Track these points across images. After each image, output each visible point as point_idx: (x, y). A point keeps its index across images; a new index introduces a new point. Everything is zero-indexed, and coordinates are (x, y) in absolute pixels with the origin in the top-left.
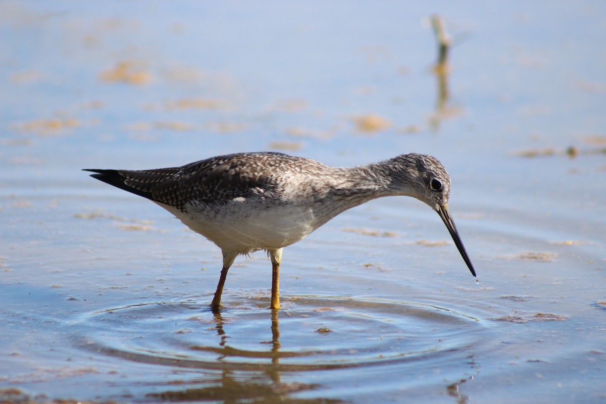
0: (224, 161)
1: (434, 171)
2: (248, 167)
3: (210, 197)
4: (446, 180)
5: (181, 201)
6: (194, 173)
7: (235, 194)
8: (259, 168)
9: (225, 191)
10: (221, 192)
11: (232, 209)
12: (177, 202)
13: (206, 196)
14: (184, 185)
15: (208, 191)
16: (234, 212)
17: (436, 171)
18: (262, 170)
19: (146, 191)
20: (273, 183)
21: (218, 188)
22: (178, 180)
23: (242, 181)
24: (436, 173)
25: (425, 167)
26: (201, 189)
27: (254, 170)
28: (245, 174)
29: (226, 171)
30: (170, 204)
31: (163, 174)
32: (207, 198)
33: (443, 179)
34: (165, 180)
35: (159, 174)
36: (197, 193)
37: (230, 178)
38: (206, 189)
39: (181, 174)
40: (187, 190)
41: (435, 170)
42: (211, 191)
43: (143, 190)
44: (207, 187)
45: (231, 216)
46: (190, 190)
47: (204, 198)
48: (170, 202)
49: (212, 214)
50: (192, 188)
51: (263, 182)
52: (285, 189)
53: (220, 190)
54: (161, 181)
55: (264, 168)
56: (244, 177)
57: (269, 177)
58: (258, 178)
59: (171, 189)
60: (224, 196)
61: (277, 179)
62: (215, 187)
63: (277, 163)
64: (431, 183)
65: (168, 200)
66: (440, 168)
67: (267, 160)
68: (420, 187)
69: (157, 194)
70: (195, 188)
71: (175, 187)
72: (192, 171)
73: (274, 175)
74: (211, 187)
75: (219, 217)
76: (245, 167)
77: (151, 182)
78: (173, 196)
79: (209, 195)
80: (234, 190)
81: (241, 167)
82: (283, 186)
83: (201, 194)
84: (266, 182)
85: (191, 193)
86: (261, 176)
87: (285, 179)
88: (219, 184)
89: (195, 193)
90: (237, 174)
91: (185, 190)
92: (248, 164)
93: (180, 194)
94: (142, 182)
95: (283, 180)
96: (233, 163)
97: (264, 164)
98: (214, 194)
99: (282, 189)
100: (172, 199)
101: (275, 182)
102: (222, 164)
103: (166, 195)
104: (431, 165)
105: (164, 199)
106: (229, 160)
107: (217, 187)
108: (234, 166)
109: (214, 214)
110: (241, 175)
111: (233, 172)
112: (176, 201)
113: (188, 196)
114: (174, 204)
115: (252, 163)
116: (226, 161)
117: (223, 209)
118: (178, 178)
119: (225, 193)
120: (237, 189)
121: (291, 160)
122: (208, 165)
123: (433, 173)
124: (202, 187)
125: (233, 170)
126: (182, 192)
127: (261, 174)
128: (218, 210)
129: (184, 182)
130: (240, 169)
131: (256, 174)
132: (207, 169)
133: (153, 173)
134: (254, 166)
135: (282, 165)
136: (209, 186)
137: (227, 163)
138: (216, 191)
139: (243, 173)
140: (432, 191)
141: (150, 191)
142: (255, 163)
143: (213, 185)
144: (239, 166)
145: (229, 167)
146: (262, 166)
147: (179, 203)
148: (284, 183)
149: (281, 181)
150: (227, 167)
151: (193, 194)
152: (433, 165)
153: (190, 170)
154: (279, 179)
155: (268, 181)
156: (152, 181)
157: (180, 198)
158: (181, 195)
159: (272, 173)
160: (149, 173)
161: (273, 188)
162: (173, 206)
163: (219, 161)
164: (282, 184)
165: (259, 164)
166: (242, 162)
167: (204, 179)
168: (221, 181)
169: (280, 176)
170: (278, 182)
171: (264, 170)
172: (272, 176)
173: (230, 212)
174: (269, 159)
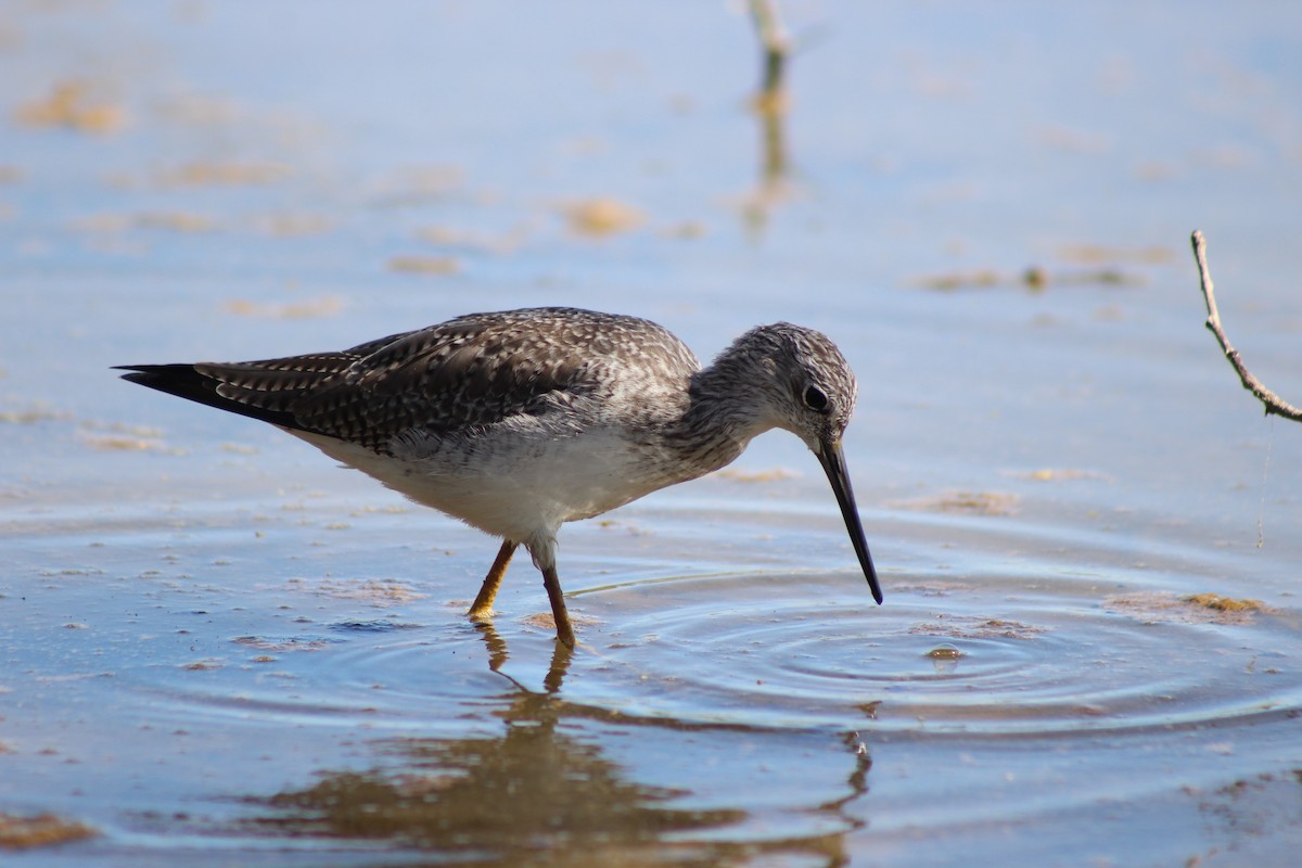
0: (464, 336)
1: (814, 369)
2: (527, 348)
3: (444, 418)
4: (838, 392)
5: (374, 429)
6: (394, 366)
7: (506, 410)
8: (552, 350)
9: (480, 403)
10: (471, 406)
11: (504, 440)
12: (362, 432)
13: (436, 415)
14: (376, 394)
15: (438, 406)
16: (509, 448)
17: (818, 370)
18: (560, 353)
19: (277, 410)
20: (590, 380)
21: (463, 397)
22: (359, 383)
23: (519, 379)
24: (818, 374)
25: (798, 357)
26: (422, 403)
27: (542, 355)
28: (525, 365)
29: (479, 360)
30: (343, 436)
31: (312, 370)
32: (437, 422)
33: (832, 388)
34: (322, 384)
35: (299, 369)
36: (412, 410)
37: (492, 376)
38: (434, 401)
39: (360, 369)
40: (386, 405)
41: (817, 366)
42: (447, 406)
43: (269, 409)
44: (435, 396)
45: (501, 455)
46: (393, 404)
47: (431, 421)
48: (344, 433)
49: (459, 455)
50: (399, 400)
51: (570, 379)
52: (613, 392)
53: (468, 402)
54: (313, 386)
55: (564, 349)
56: (523, 372)
57: (581, 367)
58: (555, 371)
59: (343, 404)
60: (479, 414)
61: (597, 372)
62: (454, 398)
63: (587, 333)
64: (804, 394)
65: (338, 428)
66: (831, 365)
67: (564, 328)
68: (782, 398)
69: (310, 415)
70: (405, 401)
71: (354, 399)
72: (389, 363)
73: (591, 363)
74: (444, 396)
75: (475, 461)
76: (520, 350)
77: (287, 388)
78: (352, 418)
79: (443, 415)
80: (502, 400)
81: (512, 350)
82: (611, 387)
83: (423, 413)
84: (574, 380)
85: (396, 411)
86: (561, 367)
87: (615, 371)
88: (462, 389)
89: (408, 412)
90: (506, 366)
91: (381, 406)
92: (525, 343)
93: (370, 413)
94: (262, 388)
95: (611, 373)
96: (490, 342)
97: (558, 337)
98: (454, 412)
99: (608, 393)
100: (350, 426)
101: (595, 378)
102: (465, 345)
103: (333, 418)
104: (810, 355)
105: (329, 426)
106: (477, 334)
107: (459, 395)
108: (493, 348)
109: (463, 455)
110: (516, 368)
111: (494, 361)
112: (359, 429)
113: (391, 417)
114: (354, 436)
115: (533, 339)
116: (470, 337)
117: (484, 443)
118: (356, 379)
119: (482, 409)
120: (508, 398)
121: (619, 324)
122: (427, 347)
123: (812, 372)
124: (422, 398)
125: (494, 357)
126: (374, 409)
127: (560, 362)
128: (473, 445)
129: (375, 386)
130: (509, 353)
131: (549, 362)
132: (428, 358)
133: (286, 369)
134: (541, 345)
135: (600, 337)
136: (439, 394)
137: (476, 342)
138: (458, 405)
139: (519, 362)
140: (808, 410)
141: (288, 410)
142: (541, 338)
143: (448, 391)
144: (506, 348)
145: (483, 350)
146: (557, 344)
147: (369, 433)
148: (612, 379)
149: (607, 375)
150: (480, 351)
151: (403, 414)
152: (816, 355)
153: (385, 360)
154: (602, 371)
155: (578, 377)
156: (290, 388)
157: (370, 423)
158: (373, 416)
159: (585, 359)
160: (272, 368)
161: (590, 390)
162: (353, 440)
163: (452, 337)
164: (607, 381)
165: (550, 340)
166: (510, 338)
167: (425, 380)
168: (468, 382)
169: (603, 365)
170: (599, 378)
171: (566, 353)
172: (586, 365)
173: (501, 449)
174: (569, 325)
